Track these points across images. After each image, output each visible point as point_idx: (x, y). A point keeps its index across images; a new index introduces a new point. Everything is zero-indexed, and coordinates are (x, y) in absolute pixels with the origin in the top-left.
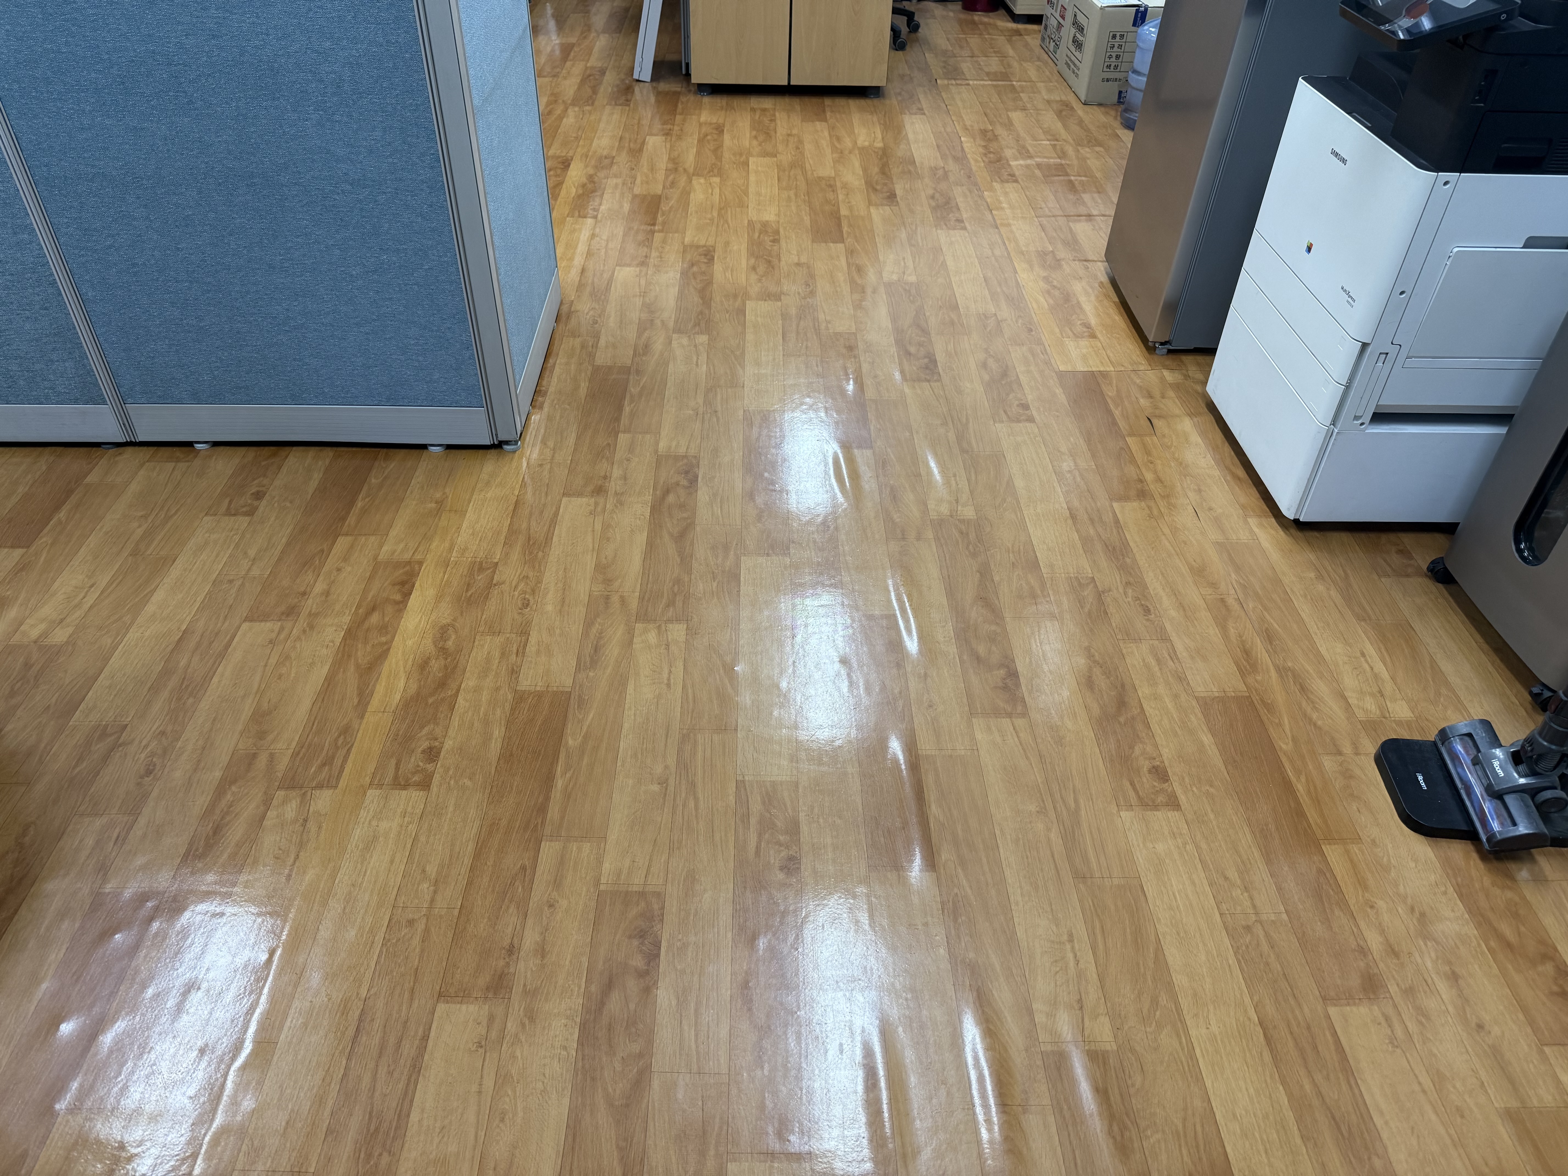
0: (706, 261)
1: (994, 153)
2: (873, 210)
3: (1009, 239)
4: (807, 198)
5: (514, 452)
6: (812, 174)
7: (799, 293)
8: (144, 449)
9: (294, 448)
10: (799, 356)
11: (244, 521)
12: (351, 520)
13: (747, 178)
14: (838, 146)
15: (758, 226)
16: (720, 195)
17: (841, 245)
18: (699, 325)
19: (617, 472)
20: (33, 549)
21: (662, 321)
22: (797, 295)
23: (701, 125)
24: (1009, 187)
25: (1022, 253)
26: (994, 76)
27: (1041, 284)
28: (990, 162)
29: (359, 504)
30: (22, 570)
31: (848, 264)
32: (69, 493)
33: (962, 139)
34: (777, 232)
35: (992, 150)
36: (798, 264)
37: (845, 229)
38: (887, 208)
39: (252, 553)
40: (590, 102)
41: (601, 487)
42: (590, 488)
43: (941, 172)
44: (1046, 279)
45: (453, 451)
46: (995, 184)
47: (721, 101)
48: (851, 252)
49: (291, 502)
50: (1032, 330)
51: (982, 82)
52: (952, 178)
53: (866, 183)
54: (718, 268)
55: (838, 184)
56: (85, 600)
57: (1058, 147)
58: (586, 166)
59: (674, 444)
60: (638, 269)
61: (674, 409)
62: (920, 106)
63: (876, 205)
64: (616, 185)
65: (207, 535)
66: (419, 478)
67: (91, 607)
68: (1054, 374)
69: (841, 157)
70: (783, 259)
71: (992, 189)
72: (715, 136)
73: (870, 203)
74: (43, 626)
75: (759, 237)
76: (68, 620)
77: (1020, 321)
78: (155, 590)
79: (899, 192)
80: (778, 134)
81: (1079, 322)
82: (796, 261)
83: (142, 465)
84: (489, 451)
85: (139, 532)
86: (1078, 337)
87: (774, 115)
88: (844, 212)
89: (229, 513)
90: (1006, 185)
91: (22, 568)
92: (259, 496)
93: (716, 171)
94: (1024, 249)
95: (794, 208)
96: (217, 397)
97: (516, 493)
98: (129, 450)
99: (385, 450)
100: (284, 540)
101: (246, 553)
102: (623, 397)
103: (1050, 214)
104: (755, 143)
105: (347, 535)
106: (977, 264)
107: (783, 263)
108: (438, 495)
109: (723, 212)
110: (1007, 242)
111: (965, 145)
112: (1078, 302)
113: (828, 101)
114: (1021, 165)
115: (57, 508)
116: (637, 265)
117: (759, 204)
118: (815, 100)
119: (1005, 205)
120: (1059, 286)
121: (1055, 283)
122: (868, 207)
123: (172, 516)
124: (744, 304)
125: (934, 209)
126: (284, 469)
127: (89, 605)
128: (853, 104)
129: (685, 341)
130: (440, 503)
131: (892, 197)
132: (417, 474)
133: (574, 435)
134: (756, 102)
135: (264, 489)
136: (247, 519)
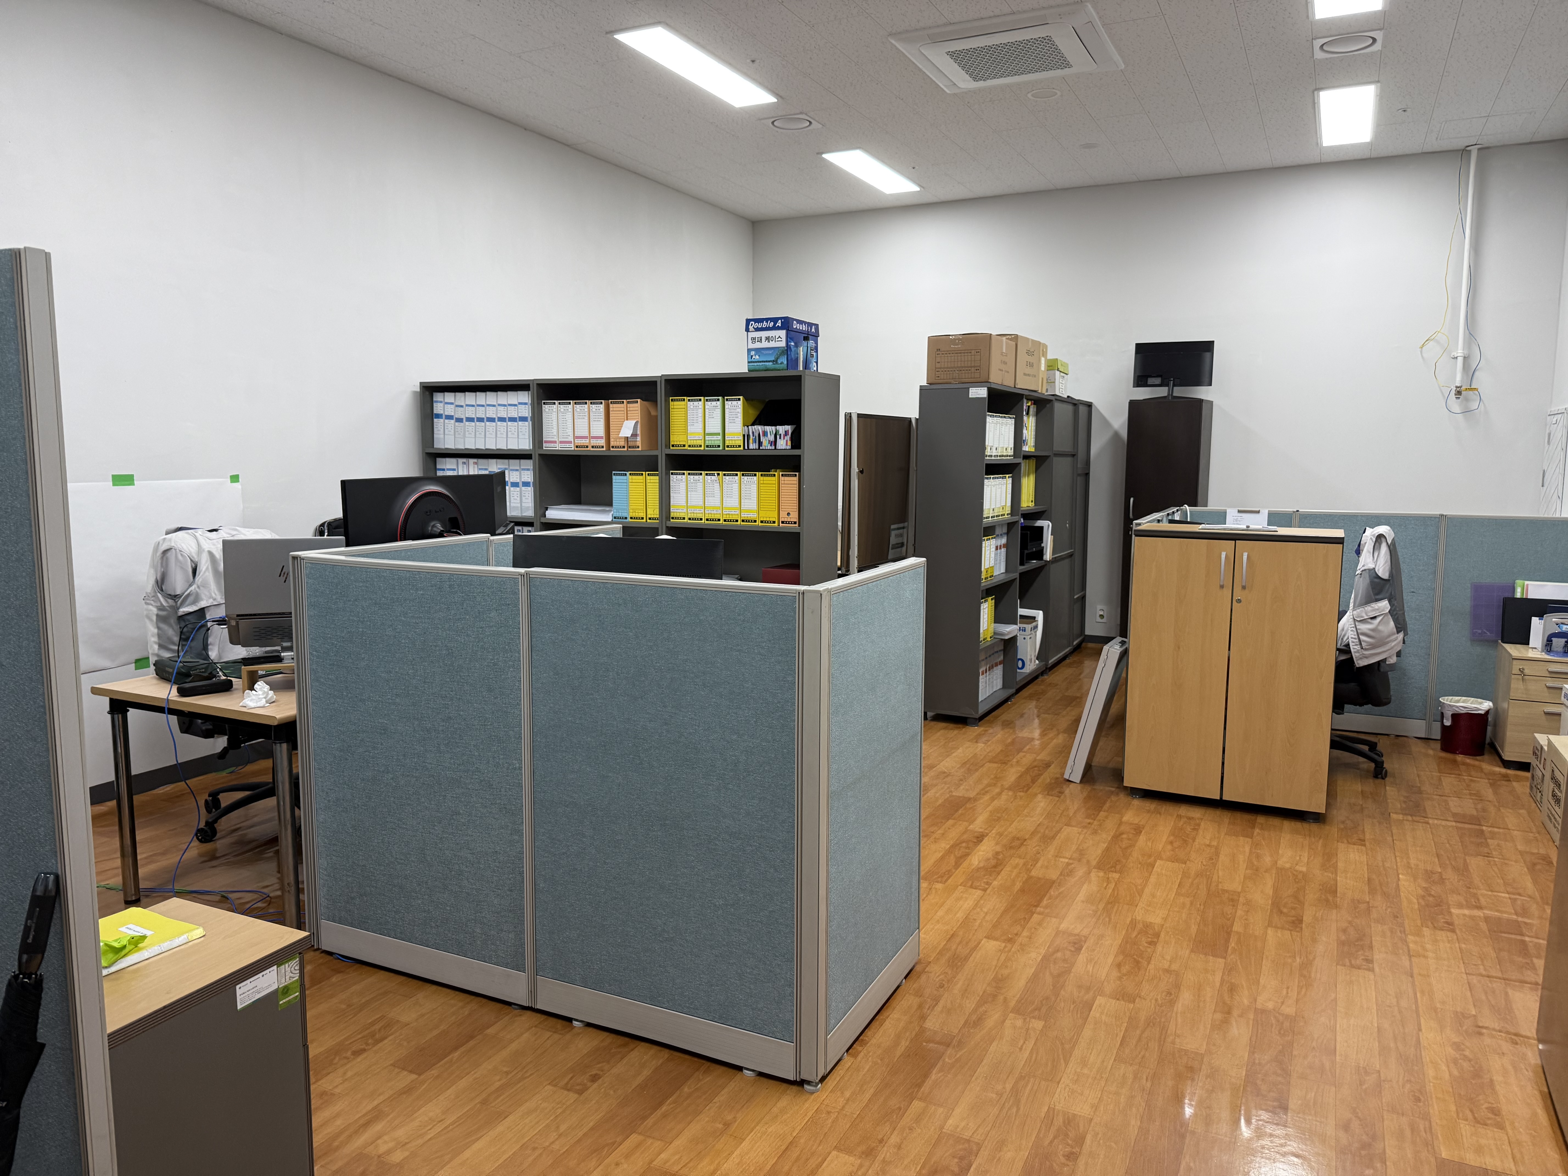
0: (1073, 949)
1: (1433, 896)
2: (1270, 931)
3: (1422, 992)
4: (1202, 907)
5: (812, 1093)
6: (1217, 886)
7: (1156, 1000)
8: (539, 1015)
9: (643, 1044)
10: (1131, 1065)
11: (573, 1096)
12: (650, 1121)
13: (1147, 879)
14: (1255, 863)
15: (1139, 926)
16: (1114, 890)
17: (1222, 961)
18: (1040, 1010)
19: (894, 1139)
20: (422, 1077)
21: (1005, 999)
22: (1153, 1001)
23: (1121, 823)
24: (1442, 935)
25: (1435, 1010)
26: (1460, 818)
27: (1450, 1050)
28: (1427, 905)
29: (664, 1108)
30: (404, 1093)
31: (1222, 981)
32: (472, 1037)
33: (1400, 876)
34: (1157, 935)
35: (1433, 893)
36: (1168, 971)
37: (1232, 944)
38: (1287, 933)
39: (563, 1128)
40: (1025, 789)
41: (872, 1149)
42: (862, 1148)
43: (1363, 906)
44: (1457, 1046)
45: (762, 1079)
46: (1424, 929)
47: (1151, 805)
48: (1230, 970)
49: (614, 1091)
50: (1420, 1100)
51: (1444, 823)
52: (1374, 915)
53: (1273, 904)
54: (1082, 958)
55: (1242, 900)
56: (429, 1132)
57: (1519, 902)
58: (997, 844)
59: (963, 1124)
60: (1003, 945)
61: (978, 1089)
62: (1361, 837)
63: (1276, 927)
64: (1017, 865)
65: (540, 1102)
66: (723, 1096)
67: (430, 1139)
68: (1433, 1160)
69: (1255, 872)
70: (1153, 962)
71: (1418, 934)
72: (1131, 836)
73: (1270, 924)
74: (391, 1145)
75: (1136, 937)
76: (408, 1146)
77: (1408, 1086)
78: (478, 1139)
79: (1307, 918)
80: (1196, 843)
81: (1486, 1105)
82: (1166, 966)
83: (529, 1029)
84: (791, 1087)
85: (498, 1084)
86: (1478, 1122)
87: (1199, 825)
88: (1237, 927)
89: (566, 1088)
90: (1438, 932)
91: (408, 1090)
92: (594, 1078)
93: (1118, 867)
94: (1438, 1005)
95: (1184, 916)
96: (597, 985)
97: (794, 1134)
98: (529, 1013)
99: (709, 1064)
100: (591, 1124)
101: (558, 1127)
102: (933, 1066)
103: (1484, 973)
104: (1169, 847)
105: (640, 1134)
106: (1374, 1011)
107: (1151, 966)
108: (729, 1117)
109: (1110, 906)
110: (1418, 995)
111: (1401, 883)
112: (1491, 1081)
113: (1261, 819)
114: (1464, 915)
115: (456, 1048)
116: (1004, 941)
117: (1149, 906)
118: (1247, 817)
119: (1430, 954)
120: (1471, 1057)
121: (1467, 1053)
122: (1266, 928)
123: (526, 1078)
124: (1094, 999)
125: (1342, 943)
126: (625, 1061)
127: (429, 1137)
128: (1288, 825)
129: (1019, 1023)
130: (727, 1125)
131: (1297, 923)
132: (723, 1093)
133: (872, 1091)
134: (1184, 810)
135: (601, 1073)
136: (576, 1096)
